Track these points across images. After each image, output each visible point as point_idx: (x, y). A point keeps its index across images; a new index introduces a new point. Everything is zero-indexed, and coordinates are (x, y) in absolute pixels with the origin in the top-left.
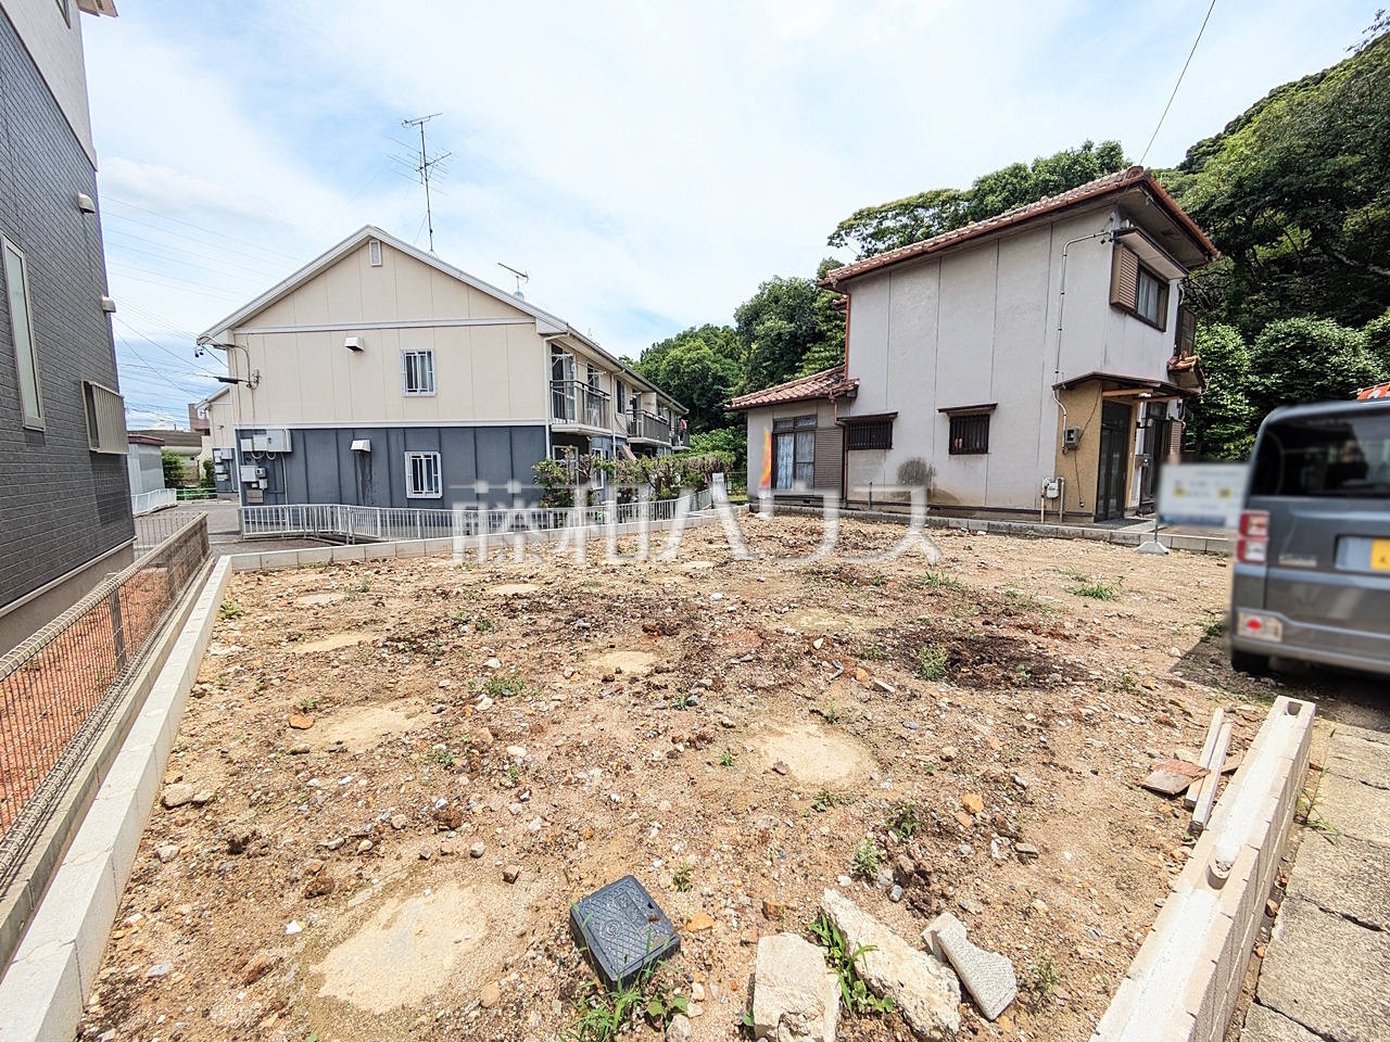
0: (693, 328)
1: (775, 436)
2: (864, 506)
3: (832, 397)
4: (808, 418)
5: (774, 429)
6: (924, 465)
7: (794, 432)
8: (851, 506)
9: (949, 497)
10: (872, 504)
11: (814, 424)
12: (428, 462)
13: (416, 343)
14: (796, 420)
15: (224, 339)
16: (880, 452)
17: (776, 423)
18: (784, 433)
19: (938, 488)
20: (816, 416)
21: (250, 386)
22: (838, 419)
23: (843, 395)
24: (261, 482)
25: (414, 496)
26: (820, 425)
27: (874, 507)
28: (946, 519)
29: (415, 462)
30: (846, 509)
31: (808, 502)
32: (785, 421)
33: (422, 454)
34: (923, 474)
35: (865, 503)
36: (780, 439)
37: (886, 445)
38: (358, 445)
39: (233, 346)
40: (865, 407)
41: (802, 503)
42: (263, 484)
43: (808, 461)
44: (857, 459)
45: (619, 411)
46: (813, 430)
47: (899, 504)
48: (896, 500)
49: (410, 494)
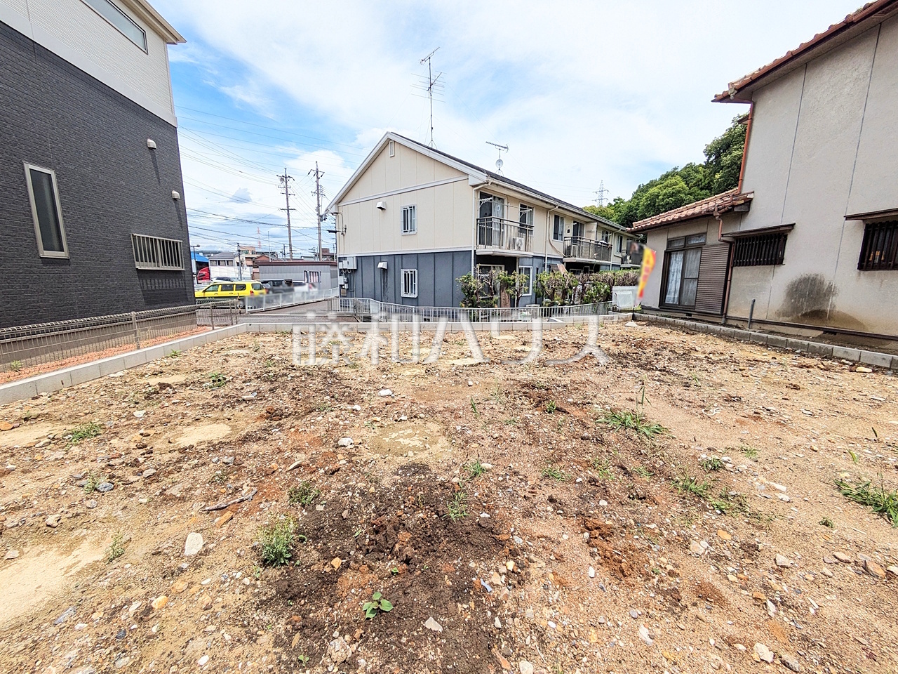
0: (676, 169)
1: (668, 255)
2: (745, 324)
3: (716, 214)
4: (699, 235)
5: (668, 247)
6: (822, 283)
7: (685, 250)
8: (730, 322)
9: (851, 320)
10: (752, 321)
11: (702, 241)
12: (412, 275)
13: (407, 202)
14: (687, 238)
15: (333, 210)
16: (768, 268)
17: (670, 242)
18: (677, 251)
19: (837, 309)
20: (706, 233)
21: (342, 234)
22: (722, 235)
23: (729, 211)
24: (346, 285)
25: (405, 296)
26: (709, 242)
27: (756, 326)
28: (830, 346)
29: (405, 275)
30: (724, 325)
31: (690, 315)
32: (678, 239)
33: (408, 270)
34: (818, 293)
35: (745, 320)
36: (673, 256)
37: (777, 260)
38: (381, 265)
39: (337, 213)
40: (757, 221)
41: (685, 316)
42: (346, 286)
43: (695, 277)
44: (742, 276)
45: (556, 237)
46: (699, 247)
47: (783, 325)
48: (781, 320)
49: (403, 295)
